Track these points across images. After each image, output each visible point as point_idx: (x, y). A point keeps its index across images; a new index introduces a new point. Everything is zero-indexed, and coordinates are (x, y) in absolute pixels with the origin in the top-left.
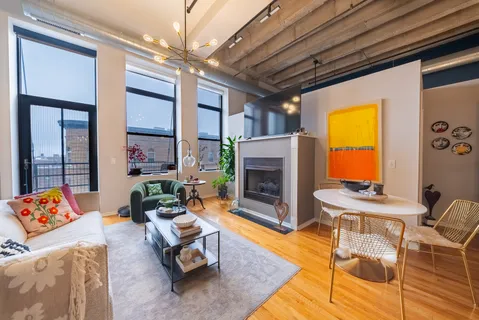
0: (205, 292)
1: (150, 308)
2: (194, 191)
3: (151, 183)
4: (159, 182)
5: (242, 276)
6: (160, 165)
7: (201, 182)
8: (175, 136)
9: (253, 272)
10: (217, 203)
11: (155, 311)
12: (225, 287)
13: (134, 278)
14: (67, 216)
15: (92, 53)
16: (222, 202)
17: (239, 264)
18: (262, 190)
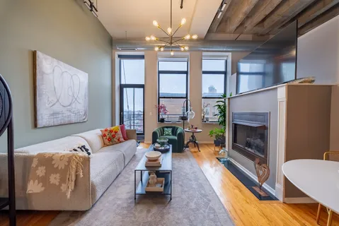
0: (149, 211)
1: (119, 202)
2: (193, 136)
3: (167, 127)
4: (171, 127)
5: (181, 216)
6: (178, 116)
7: (198, 130)
8: (187, 97)
9: (192, 218)
10: (212, 149)
11: (119, 206)
12: (162, 217)
13: (128, 182)
14: (119, 140)
15: (142, 57)
16: (217, 149)
17: (187, 205)
18: (249, 145)
